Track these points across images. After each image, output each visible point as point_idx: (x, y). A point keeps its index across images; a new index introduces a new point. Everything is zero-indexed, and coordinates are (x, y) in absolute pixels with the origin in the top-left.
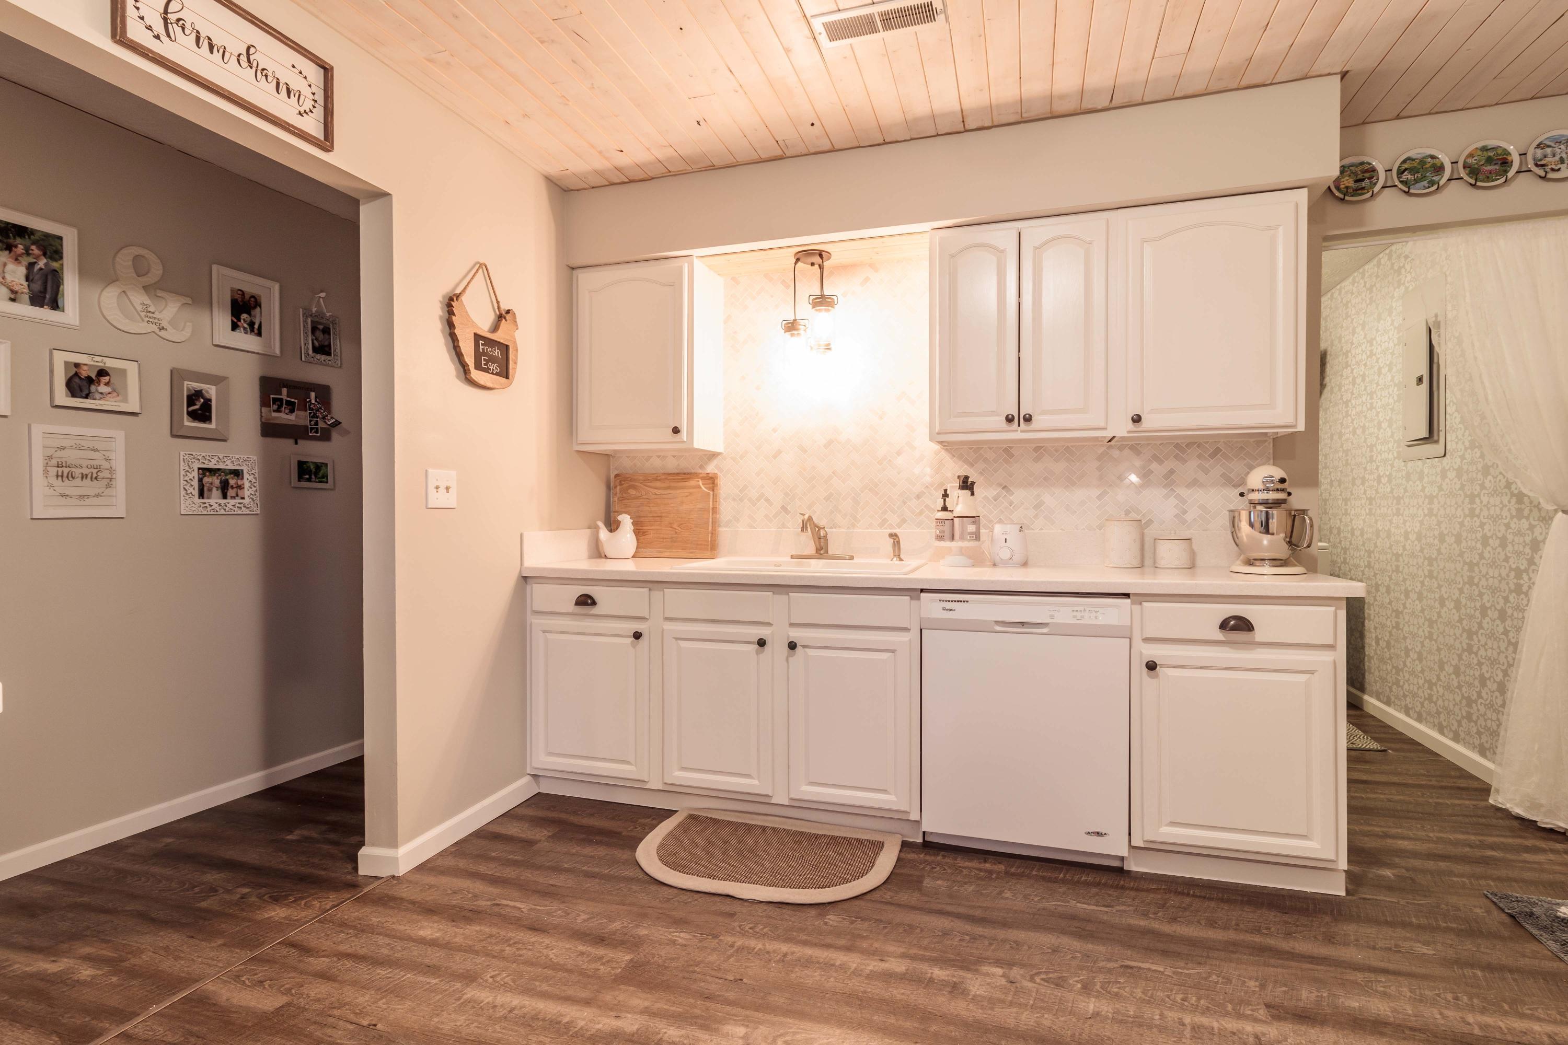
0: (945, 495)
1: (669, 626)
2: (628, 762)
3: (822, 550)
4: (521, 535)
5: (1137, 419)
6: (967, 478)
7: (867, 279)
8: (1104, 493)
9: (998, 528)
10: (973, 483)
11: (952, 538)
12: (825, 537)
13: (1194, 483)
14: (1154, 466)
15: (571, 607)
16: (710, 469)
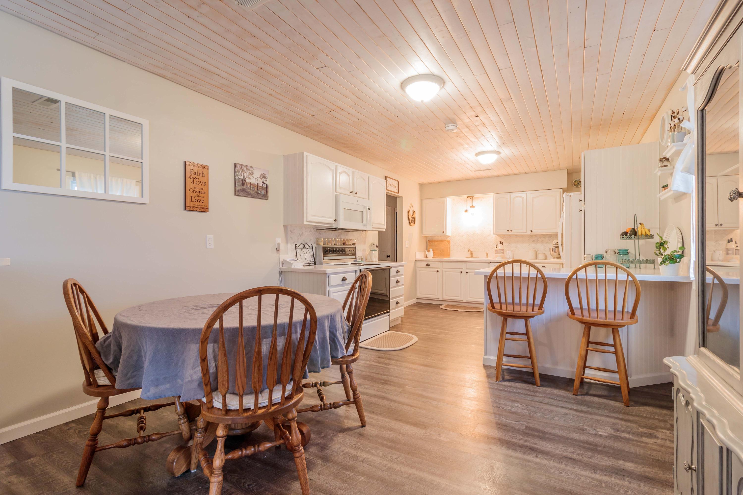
0: (497, 245)
1: (443, 269)
2: (436, 295)
3: (472, 256)
4: (415, 253)
5: (531, 231)
6: (501, 241)
7: (481, 200)
8: (530, 244)
9: (507, 252)
10: (502, 243)
11: (498, 254)
12: (473, 253)
13: (547, 243)
14: (539, 239)
15: (425, 266)
16: (448, 239)
